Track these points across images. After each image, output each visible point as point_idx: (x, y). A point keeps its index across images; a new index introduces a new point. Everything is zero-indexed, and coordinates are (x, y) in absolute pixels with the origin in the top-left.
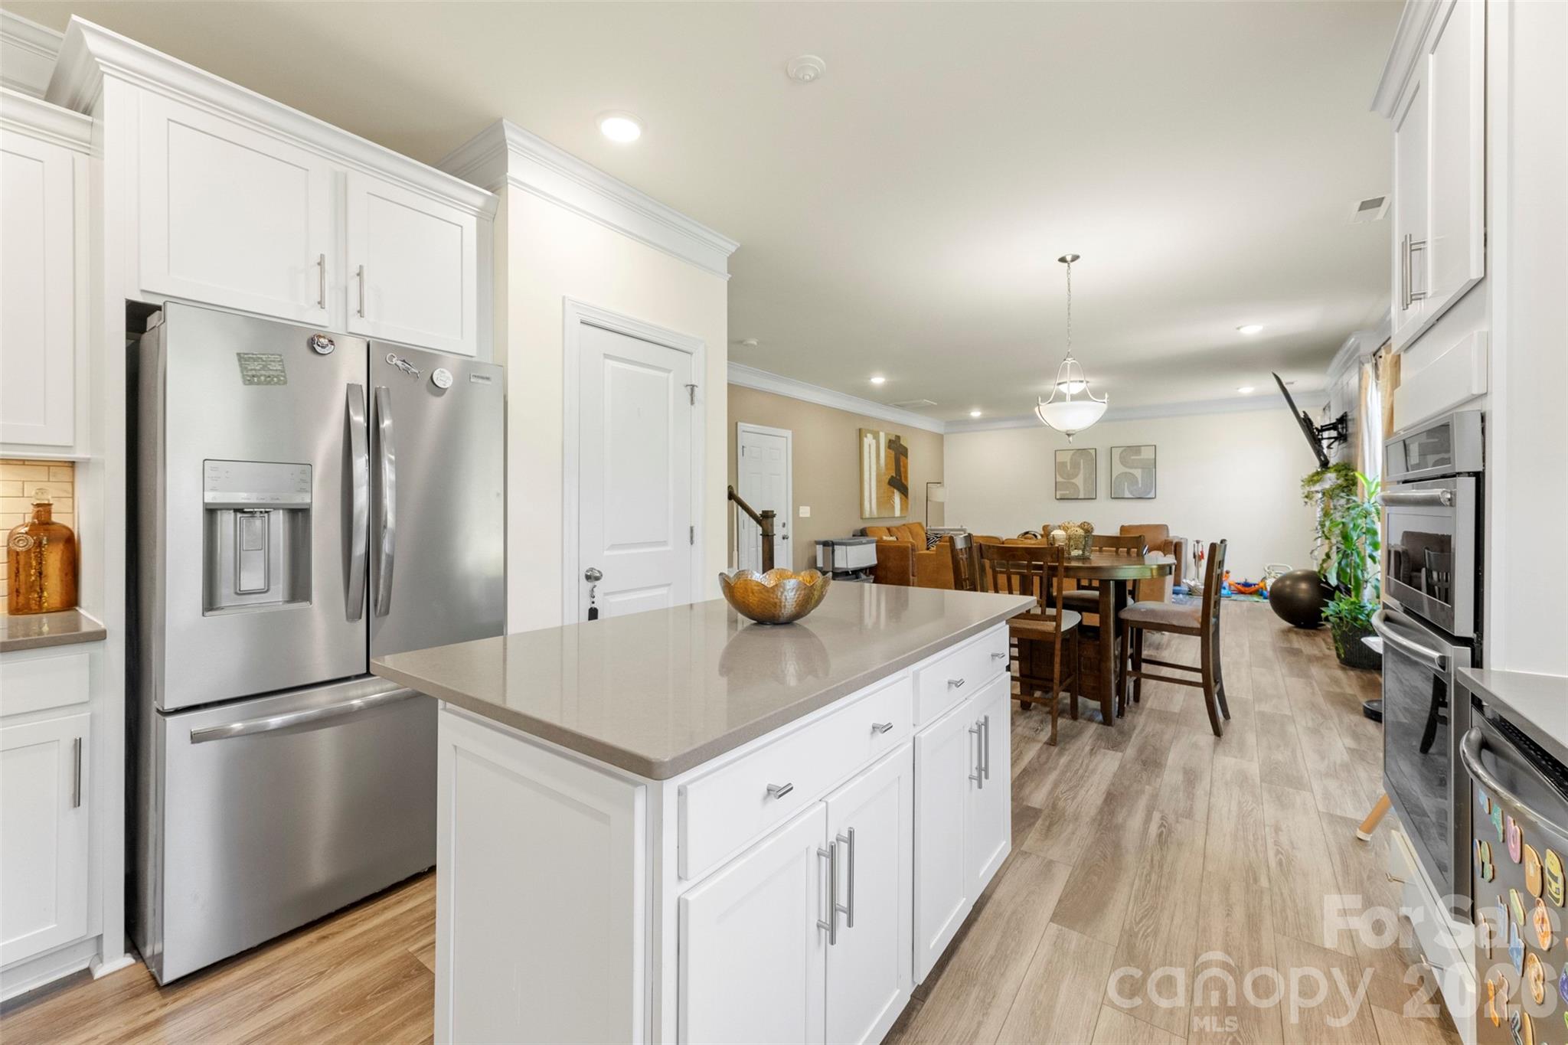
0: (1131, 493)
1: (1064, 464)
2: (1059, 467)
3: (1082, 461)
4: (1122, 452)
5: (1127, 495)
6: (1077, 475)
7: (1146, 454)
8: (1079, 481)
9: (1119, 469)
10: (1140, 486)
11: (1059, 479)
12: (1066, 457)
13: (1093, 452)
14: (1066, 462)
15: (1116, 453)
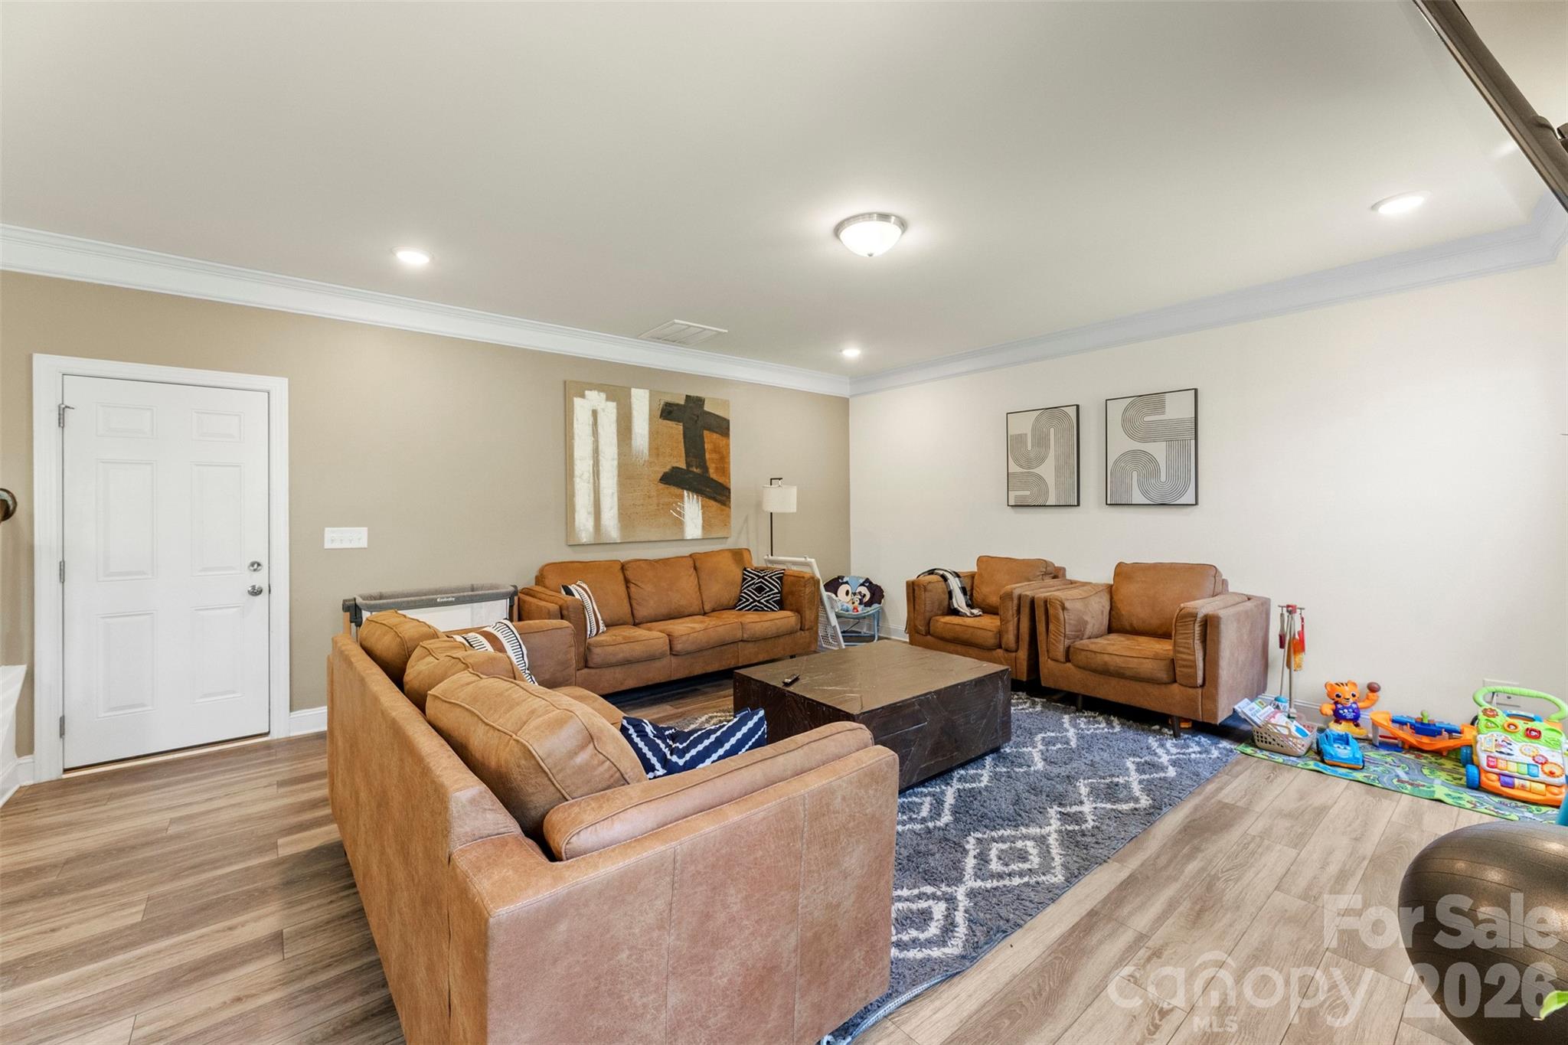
0: (1145, 493)
1: (1020, 439)
2: (1013, 445)
3: (1052, 430)
4: (1126, 410)
5: (1138, 497)
6: (1041, 460)
7: (1178, 409)
8: (1047, 471)
9: (1121, 443)
10: (1163, 479)
11: (1014, 468)
12: (1023, 426)
13: (1072, 412)
14: (1026, 435)
15: (1116, 410)
